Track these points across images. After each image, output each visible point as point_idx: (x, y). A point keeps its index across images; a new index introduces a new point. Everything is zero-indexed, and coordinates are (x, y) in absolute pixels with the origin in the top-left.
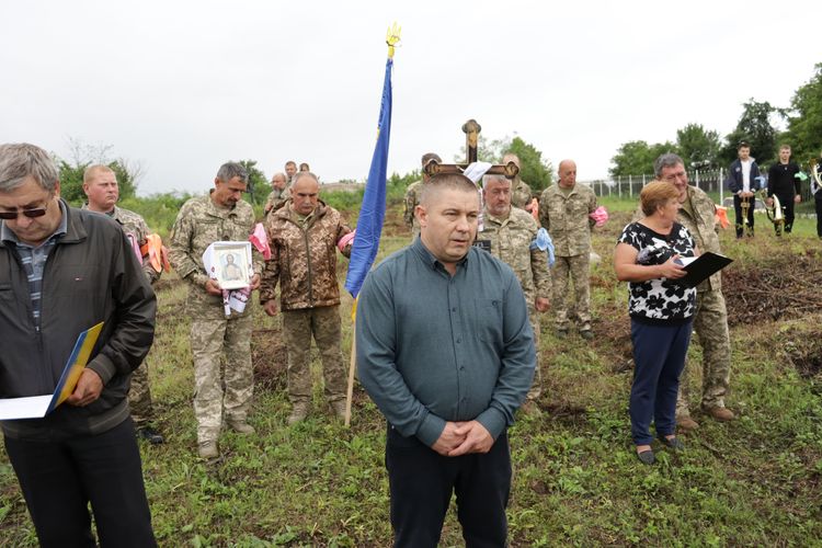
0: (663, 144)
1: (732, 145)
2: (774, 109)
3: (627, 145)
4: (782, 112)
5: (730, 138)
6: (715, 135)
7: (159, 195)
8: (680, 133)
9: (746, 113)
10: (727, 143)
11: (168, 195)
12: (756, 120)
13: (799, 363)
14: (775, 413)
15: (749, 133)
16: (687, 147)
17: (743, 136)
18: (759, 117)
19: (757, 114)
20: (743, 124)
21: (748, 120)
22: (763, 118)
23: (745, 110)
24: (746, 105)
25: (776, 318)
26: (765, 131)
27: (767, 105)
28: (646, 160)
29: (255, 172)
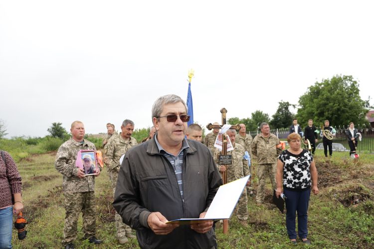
0: (246, 119)
1: (275, 119)
2: (291, 105)
4: (294, 106)
5: (274, 116)
6: (267, 115)
7: (16, 138)
8: (253, 114)
9: (280, 106)
10: (273, 118)
11: (20, 138)
12: (284, 109)
13: (342, 202)
14: (340, 220)
15: (282, 114)
16: (256, 120)
17: (279, 116)
18: (285, 108)
19: (284, 106)
20: (279, 110)
22: (287, 108)
23: (279, 105)
24: (280, 103)
25: (325, 186)
26: (288, 114)
27: (288, 103)
29: (61, 128)
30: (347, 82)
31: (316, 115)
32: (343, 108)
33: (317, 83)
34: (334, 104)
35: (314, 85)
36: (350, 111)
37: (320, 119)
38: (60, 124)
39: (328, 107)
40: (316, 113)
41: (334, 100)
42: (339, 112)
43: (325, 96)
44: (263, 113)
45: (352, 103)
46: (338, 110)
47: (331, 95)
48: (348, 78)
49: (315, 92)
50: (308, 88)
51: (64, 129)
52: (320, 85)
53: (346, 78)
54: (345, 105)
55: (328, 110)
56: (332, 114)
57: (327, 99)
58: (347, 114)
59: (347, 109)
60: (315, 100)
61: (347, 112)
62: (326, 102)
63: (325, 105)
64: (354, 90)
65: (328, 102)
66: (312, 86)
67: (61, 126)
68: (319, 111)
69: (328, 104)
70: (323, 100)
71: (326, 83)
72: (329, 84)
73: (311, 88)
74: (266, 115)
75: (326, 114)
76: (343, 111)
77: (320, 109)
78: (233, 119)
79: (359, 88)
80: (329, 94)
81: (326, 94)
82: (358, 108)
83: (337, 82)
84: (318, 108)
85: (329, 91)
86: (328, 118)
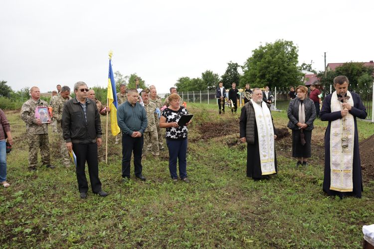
0: (196, 78)
1: (224, 79)
2: (239, 66)
3: (181, 78)
5: (223, 77)
8: (203, 74)
9: (229, 67)
12: (232, 70)
15: (230, 75)
16: (206, 80)
17: (228, 76)
18: (234, 69)
19: (233, 67)
20: (228, 71)
21: (229, 70)
22: (235, 69)
24: (229, 64)
26: (236, 74)
27: (236, 64)
28: (189, 85)
29: (6, 86)
30: (287, 47)
31: (258, 77)
32: (282, 71)
33: (261, 47)
34: (274, 68)
35: (258, 49)
36: (289, 74)
37: (262, 81)
38: (5, 82)
39: (269, 70)
40: (258, 75)
41: (275, 63)
42: (279, 75)
43: (267, 60)
44: (213, 73)
45: (290, 67)
46: (278, 73)
47: (273, 58)
48: (289, 43)
49: (259, 55)
50: (253, 51)
51: (9, 87)
52: (264, 48)
53: (287, 43)
54: (285, 69)
55: (269, 73)
56: (273, 77)
57: (269, 62)
58: (286, 77)
59: (286, 72)
60: (258, 63)
61: (286, 75)
62: (267, 65)
63: (267, 67)
64: (293, 56)
65: (269, 65)
66: (256, 50)
67: (6, 84)
68: (261, 74)
69: (269, 67)
70: (265, 63)
71: (270, 47)
72: (271, 48)
73: (255, 51)
74: (216, 75)
75: (267, 76)
76: (282, 75)
77: (261, 72)
78: (183, 78)
79: (297, 53)
80: (271, 58)
81: (268, 58)
82: (296, 72)
83: (279, 47)
84: (260, 70)
85: (271, 55)
86: (268, 80)
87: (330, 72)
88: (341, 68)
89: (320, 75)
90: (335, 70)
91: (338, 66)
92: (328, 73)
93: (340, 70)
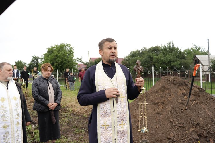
2: (39, 58)
5: (29, 65)
6: (26, 64)
8: (16, 62)
9: (33, 59)
12: (35, 61)
15: (34, 64)
16: (18, 66)
17: (32, 64)
18: (36, 60)
19: (36, 59)
20: (32, 61)
21: (33, 60)
22: (37, 60)
23: (33, 58)
24: (33, 57)
26: (38, 63)
27: (38, 57)
30: (67, 47)
32: (64, 61)
33: (52, 47)
34: (59, 59)
35: (50, 48)
36: (68, 63)
39: (56, 60)
41: (60, 57)
42: (62, 64)
43: (55, 54)
44: (23, 62)
45: (69, 59)
46: (62, 62)
47: (59, 53)
48: (68, 45)
49: (51, 52)
50: (47, 49)
52: (54, 48)
53: (67, 45)
54: (66, 60)
55: (57, 62)
56: (59, 65)
57: (57, 56)
58: (67, 65)
59: (67, 62)
60: (50, 56)
61: (67, 64)
62: (55, 57)
63: (55, 59)
64: (71, 53)
65: (57, 58)
66: (49, 48)
68: (51, 62)
69: (57, 59)
70: (54, 56)
71: (57, 47)
72: (58, 48)
73: (48, 49)
75: (55, 64)
76: (64, 63)
77: (52, 62)
79: (73, 51)
80: (57, 53)
81: (56, 53)
82: (72, 62)
83: (62, 47)
85: (58, 52)
86: (56, 66)
87: (91, 62)
88: (97, 60)
89: (86, 64)
90: (94, 62)
91: (96, 59)
92: (91, 63)
93: (97, 61)
